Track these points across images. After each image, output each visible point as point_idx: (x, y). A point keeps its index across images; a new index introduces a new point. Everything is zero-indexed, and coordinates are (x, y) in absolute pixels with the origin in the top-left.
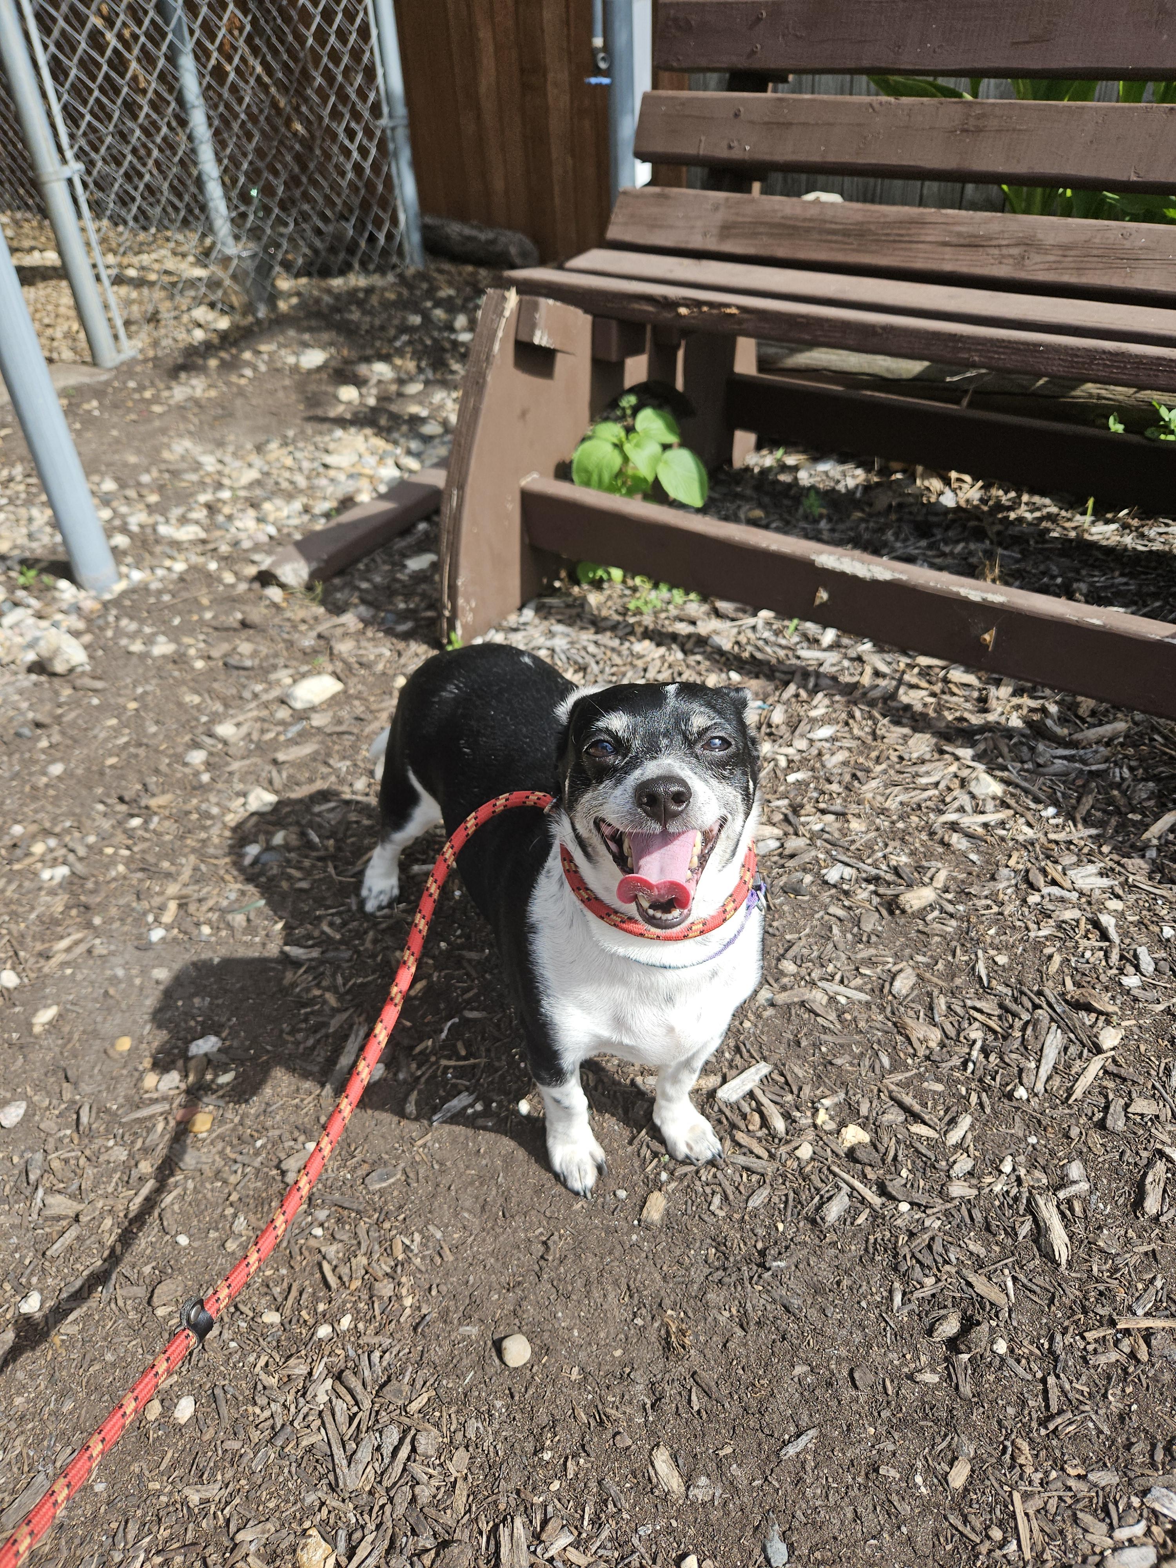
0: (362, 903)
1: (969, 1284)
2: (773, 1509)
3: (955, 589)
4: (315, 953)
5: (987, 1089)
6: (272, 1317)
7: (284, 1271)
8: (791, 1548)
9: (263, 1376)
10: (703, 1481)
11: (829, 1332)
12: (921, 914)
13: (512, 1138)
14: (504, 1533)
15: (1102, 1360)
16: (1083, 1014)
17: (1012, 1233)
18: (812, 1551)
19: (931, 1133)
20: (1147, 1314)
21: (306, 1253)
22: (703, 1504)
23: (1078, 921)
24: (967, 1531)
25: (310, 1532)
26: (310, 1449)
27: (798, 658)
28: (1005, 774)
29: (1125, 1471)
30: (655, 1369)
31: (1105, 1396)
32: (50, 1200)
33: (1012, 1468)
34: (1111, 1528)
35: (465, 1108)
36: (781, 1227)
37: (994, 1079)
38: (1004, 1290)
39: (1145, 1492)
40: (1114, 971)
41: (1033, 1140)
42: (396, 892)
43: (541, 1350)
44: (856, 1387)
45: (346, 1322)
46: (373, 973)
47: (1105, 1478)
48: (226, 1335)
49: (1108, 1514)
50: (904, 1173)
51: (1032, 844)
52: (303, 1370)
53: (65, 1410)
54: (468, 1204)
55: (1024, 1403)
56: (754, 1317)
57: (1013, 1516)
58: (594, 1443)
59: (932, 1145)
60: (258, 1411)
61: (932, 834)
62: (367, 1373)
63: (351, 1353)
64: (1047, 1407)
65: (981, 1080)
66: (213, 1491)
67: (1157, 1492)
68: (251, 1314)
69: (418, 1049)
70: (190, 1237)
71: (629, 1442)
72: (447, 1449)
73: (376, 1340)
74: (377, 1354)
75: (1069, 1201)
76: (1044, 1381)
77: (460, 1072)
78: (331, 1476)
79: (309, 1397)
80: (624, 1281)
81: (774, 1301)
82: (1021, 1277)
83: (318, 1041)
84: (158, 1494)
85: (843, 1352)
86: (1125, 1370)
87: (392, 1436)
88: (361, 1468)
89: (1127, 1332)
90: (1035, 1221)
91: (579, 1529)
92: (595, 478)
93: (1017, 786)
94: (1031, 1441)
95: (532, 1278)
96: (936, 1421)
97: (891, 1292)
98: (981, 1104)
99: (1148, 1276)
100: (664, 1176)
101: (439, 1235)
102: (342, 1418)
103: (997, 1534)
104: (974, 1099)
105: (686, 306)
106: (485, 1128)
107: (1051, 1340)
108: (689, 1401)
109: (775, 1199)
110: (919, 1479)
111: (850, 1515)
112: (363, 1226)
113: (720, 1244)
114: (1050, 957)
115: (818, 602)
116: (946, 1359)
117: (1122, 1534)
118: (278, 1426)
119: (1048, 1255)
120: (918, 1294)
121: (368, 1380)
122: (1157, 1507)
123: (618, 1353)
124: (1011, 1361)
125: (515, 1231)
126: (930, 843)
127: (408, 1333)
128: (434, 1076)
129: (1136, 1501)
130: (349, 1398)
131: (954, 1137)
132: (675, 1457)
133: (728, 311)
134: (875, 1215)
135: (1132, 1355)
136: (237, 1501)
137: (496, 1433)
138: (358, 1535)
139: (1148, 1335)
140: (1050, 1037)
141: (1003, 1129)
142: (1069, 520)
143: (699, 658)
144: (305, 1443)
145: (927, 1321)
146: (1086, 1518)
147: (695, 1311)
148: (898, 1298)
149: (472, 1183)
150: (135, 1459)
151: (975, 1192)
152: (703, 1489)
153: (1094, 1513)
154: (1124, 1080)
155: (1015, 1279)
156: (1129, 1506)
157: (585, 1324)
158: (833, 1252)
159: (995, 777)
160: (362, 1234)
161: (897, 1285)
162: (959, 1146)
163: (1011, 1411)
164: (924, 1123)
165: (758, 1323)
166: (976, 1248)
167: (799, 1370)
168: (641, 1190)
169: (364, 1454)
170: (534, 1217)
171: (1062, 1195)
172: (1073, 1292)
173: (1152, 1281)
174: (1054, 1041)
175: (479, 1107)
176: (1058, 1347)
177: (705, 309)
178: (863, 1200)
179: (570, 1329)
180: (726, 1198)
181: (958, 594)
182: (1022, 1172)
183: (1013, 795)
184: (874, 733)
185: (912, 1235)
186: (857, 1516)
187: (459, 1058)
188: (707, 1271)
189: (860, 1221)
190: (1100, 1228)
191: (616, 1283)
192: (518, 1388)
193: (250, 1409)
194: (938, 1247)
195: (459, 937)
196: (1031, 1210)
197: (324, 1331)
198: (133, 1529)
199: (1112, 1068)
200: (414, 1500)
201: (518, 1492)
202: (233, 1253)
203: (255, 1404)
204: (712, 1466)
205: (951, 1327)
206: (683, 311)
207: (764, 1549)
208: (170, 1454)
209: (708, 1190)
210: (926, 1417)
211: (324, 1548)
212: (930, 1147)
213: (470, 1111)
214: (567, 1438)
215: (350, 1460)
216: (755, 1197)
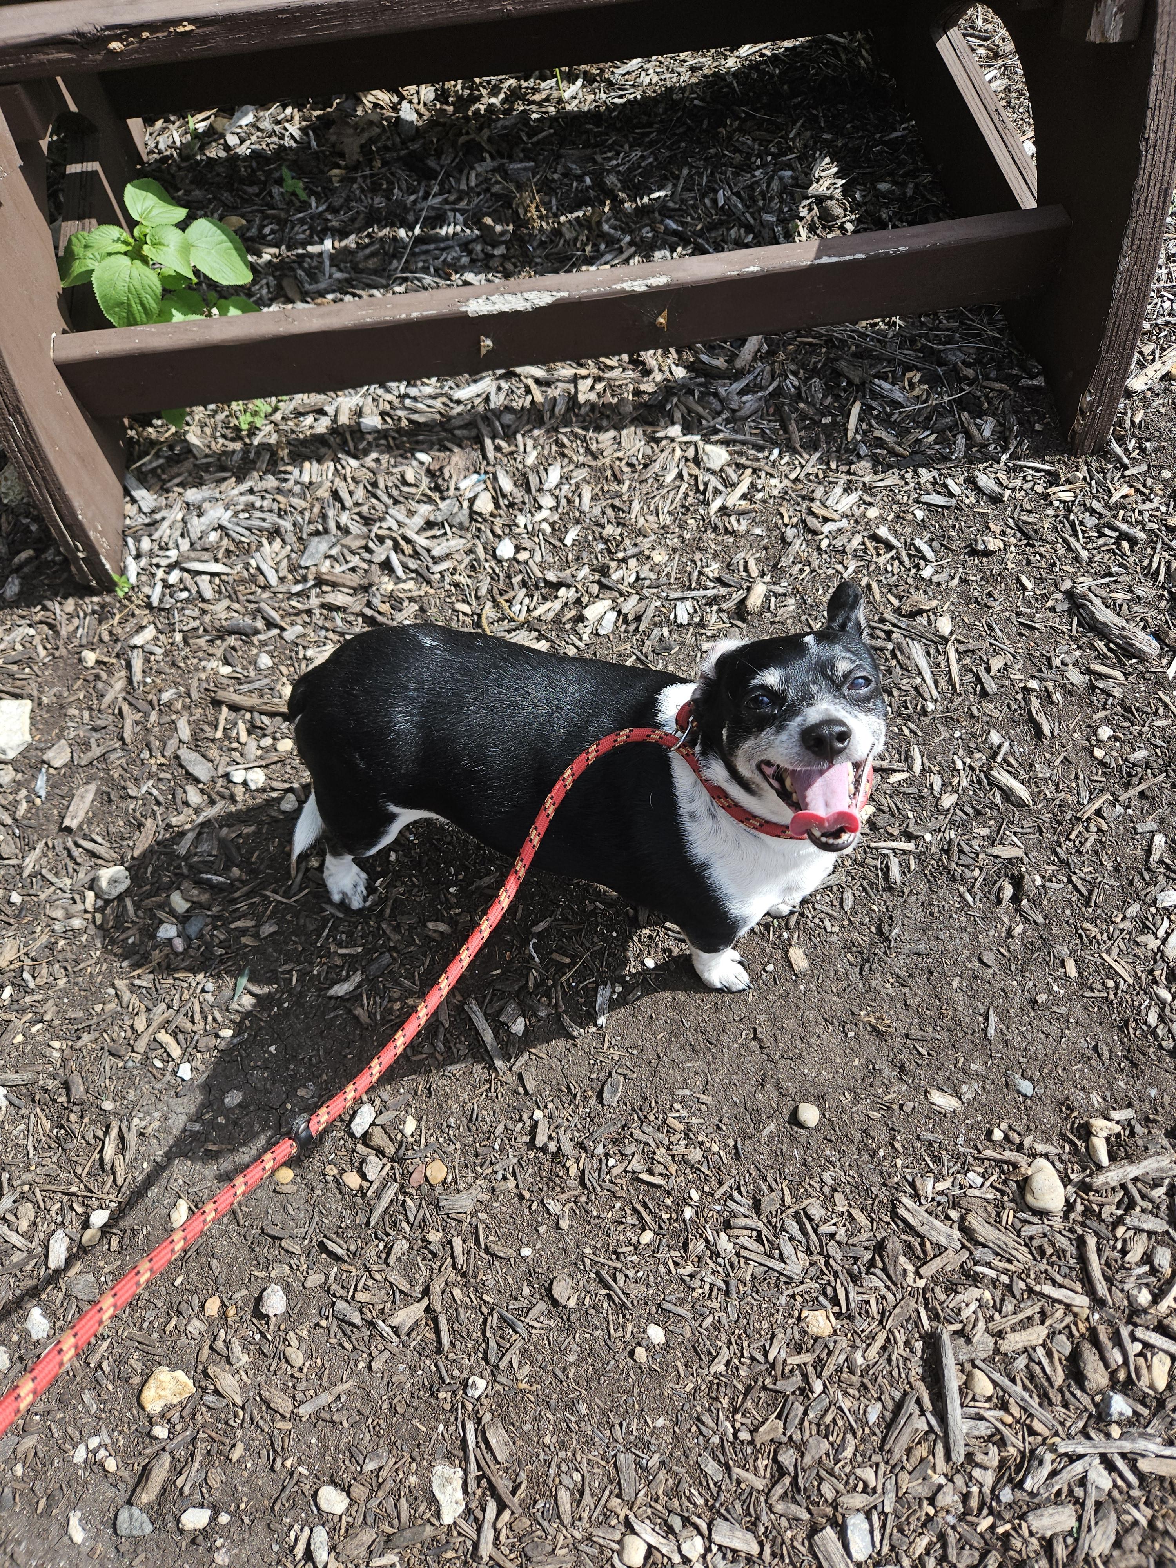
0: (343, 905)
1: (997, 857)
2: (1007, 1069)
3: (618, 287)
4: (357, 978)
5: (908, 718)
6: (647, 1237)
7: (618, 1205)
8: (1032, 1080)
9: (681, 1271)
10: (965, 1088)
11: (950, 947)
12: (765, 608)
13: (663, 990)
14: (902, 1211)
15: (1088, 845)
16: (918, 618)
17: (993, 806)
18: (1041, 1070)
19: (905, 775)
20: (1090, 800)
21: (619, 1181)
22: (974, 1098)
23: (863, 543)
24: (1097, 994)
25: (804, 1315)
26: (753, 1277)
27: (458, 402)
28: (720, 436)
29: (1137, 898)
30: (885, 1052)
31: (1102, 864)
32: (395, 1322)
33: (1091, 942)
34: (1155, 934)
35: (611, 998)
36: (874, 907)
37: (907, 708)
38: (1015, 845)
39: (1155, 901)
40: (914, 571)
41: (957, 734)
42: (364, 876)
43: (820, 1100)
44: (990, 967)
45: (695, 1195)
46: (425, 956)
47: (1134, 909)
48: (631, 1273)
49: (1148, 928)
50: (910, 815)
51: (786, 493)
52: (701, 1245)
53: (584, 1412)
54: (682, 1058)
55: (1070, 902)
56: (903, 973)
57: (1111, 967)
58: (896, 1121)
59: (909, 782)
60: (700, 1291)
61: (715, 529)
62: (742, 1210)
63: (718, 1208)
64: (1082, 894)
65: (900, 715)
66: (725, 1355)
67: (1160, 897)
68: (632, 1248)
69: (531, 984)
70: (527, 1246)
71: (911, 1104)
72: (828, 1201)
73: (725, 1187)
74: (736, 1194)
75: (1005, 760)
76: (1070, 881)
77: (580, 976)
78: (782, 1278)
79: (723, 1254)
80: (820, 1018)
81: (908, 956)
82: (1016, 829)
83: (446, 1041)
84: (697, 1389)
85: (966, 953)
86: (1100, 842)
87: (793, 1227)
88: (794, 1258)
89: (1089, 819)
90: (1000, 789)
91: (930, 1171)
92: (136, 308)
93: (734, 442)
94: (1087, 920)
95: (769, 1065)
96: (1039, 949)
97: (961, 896)
98: (912, 731)
99: (1073, 776)
100: (785, 935)
101: (687, 1092)
102: (754, 1246)
103: (1110, 983)
104: (906, 731)
105: (118, 38)
106: (638, 998)
107: (1056, 854)
108: (919, 1053)
109: (857, 893)
110: (1056, 988)
111: (1043, 1037)
112: (636, 1133)
113: (849, 946)
114: (869, 586)
115: (483, 351)
116: (1017, 910)
117: (1161, 933)
118: (724, 1287)
119: (1022, 805)
120: (977, 886)
121: (747, 1213)
122: (1165, 905)
123: (856, 1062)
124: (1048, 884)
125: (729, 1048)
126: (720, 538)
127: (736, 1165)
128: (564, 993)
129: (1153, 910)
130: (745, 1232)
131: (917, 768)
132: (941, 1090)
133: (181, 29)
134: (917, 856)
135: (1100, 830)
136: (745, 1344)
137: (842, 1168)
138: (829, 1290)
139: (1098, 813)
140: (914, 651)
141: (937, 740)
142: (536, 90)
143: (374, 455)
144: (748, 1278)
145: (993, 897)
146: (1141, 939)
147: (874, 1001)
148: (969, 898)
149: (670, 1042)
150: (661, 1387)
151: (956, 796)
152: (968, 1091)
153: (1142, 933)
154: (973, 651)
155: (1015, 834)
156: (1153, 916)
157: (822, 1062)
158: (913, 898)
159: (716, 443)
160: (643, 1138)
161: (962, 889)
162: (923, 771)
163: (1068, 912)
164: (895, 771)
165: (910, 976)
166: (985, 832)
167: (955, 984)
168: (779, 955)
169: (788, 1249)
170: (731, 1029)
171: (999, 759)
172: (1046, 816)
173: (1077, 776)
174: (917, 651)
175: (619, 989)
176: (1063, 856)
177: (146, 34)
178: (904, 852)
179: (819, 1074)
180: (831, 916)
181: (623, 291)
182: (968, 760)
183: (740, 454)
184: (588, 451)
185: (947, 852)
186: (1047, 1035)
187: (569, 967)
188: (857, 970)
189: (913, 867)
190: (1032, 765)
191: (817, 1023)
192: (829, 1134)
193: (695, 1294)
194: (966, 849)
195: (457, 874)
196: (993, 783)
197: (688, 1213)
198: (706, 1418)
199: (962, 648)
200: (839, 1243)
201: (884, 1185)
202: (570, 1226)
203: (694, 1289)
204: (960, 1076)
205: (1008, 891)
206: (115, 46)
207: (1019, 1092)
208: (678, 1364)
209: (817, 921)
210: (1033, 953)
211: (820, 1315)
212: (910, 785)
213: (615, 996)
214: (880, 1133)
215: (782, 1259)
216: (845, 902)
